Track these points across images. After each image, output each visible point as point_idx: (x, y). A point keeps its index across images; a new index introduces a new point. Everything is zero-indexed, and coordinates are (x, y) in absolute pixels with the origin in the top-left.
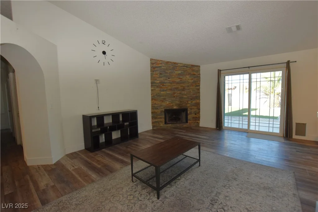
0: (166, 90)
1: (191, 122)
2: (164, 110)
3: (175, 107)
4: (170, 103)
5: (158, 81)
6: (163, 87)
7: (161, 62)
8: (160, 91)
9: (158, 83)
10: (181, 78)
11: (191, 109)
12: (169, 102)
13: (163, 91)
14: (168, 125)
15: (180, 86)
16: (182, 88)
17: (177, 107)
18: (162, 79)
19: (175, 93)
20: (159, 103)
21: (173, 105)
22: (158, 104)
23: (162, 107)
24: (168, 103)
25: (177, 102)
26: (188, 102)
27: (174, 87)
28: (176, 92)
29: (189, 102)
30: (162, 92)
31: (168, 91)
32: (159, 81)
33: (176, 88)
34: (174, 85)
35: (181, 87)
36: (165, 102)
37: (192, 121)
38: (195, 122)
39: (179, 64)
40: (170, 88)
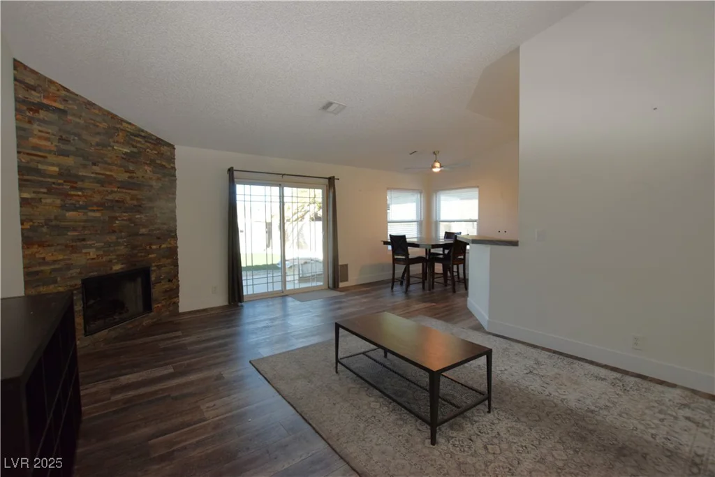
0: (81, 207)
1: (159, 305)
2: (79, 282)
3: (117, 267)
4: (101, 253)
5: (53, 165)
6: (72, 193)
7: (63, 93)
8: (63, 207)
9: (51, 176)
10: (132, 172)
11: (159, 267)
12: (98, 249)
13: (75, 208)
14: (96, 335)
15: (128, 198)
16: (135, 202)
17: (123, 266)
18: (70, 161)
19: (116, 218)
20: (61, 257)
21: (110, 261)
22: (55, 262)
23: (74, 272)
24: (92, 256)
25: (122, 250)
26: (150, 247)
27: (110, 197)
28: (117, 214)
29: (154, 247)
30: (70, 214)
31: (94, 211)
32: (56, 169)
33: (117, 201)
34: (112, 192)
35: (132, 199)
36: (84, 251)
37: (164, 303)
38: (169, 305)
39: (124, 124)
40: (97, 198)
